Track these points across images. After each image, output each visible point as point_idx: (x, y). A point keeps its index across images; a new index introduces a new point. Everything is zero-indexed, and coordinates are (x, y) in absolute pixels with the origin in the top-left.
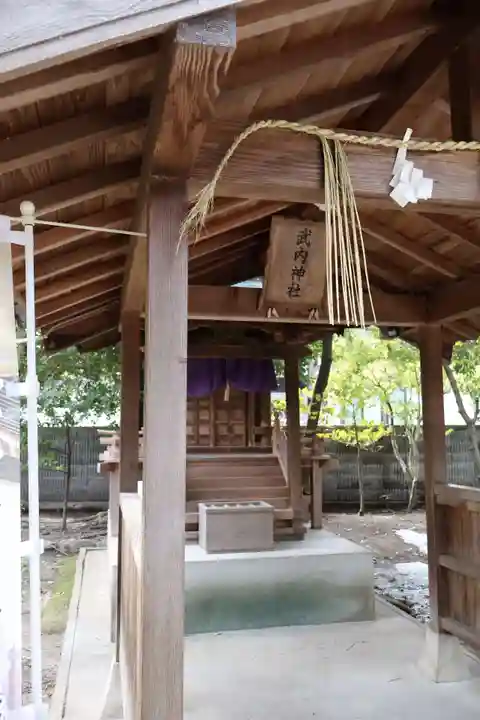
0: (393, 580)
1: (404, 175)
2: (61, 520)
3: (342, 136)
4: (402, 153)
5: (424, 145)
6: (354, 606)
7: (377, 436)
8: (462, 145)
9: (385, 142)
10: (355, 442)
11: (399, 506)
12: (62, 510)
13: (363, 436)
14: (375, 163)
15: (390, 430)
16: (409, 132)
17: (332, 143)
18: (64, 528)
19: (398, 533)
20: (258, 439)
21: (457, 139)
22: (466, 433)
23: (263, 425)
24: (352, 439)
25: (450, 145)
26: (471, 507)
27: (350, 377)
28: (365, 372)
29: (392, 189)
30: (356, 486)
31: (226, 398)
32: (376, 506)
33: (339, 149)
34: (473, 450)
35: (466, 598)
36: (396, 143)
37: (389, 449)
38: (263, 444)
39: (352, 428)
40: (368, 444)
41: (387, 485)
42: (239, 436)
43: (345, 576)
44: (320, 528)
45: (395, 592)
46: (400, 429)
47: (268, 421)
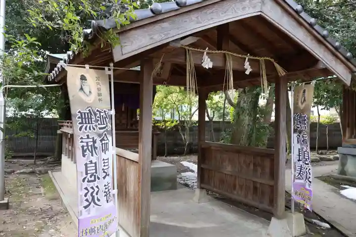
0: (181, 178)
1: (206, 60)
2: (33, 161)
3: (191, 48)
4: (205, 53)
5: (211, 51)
6: (169, 185)
7: (173, 125)
8: (220, 52)
9: (201, 50)
10: (164, 127)
11: (180, 153)
12: (33, 156)
13: (167, 124)
14: (198, 56)
15: (178, 122)
16: (207, 48)
17: (188, 50)
18: (35, 163)
19: (181, 162)
20: (132, 125)
21: (218, 50)
22: (209, 124)
23: (134, 119)
24: (163, 125)
25: (217, 52)
26: (213, 148)
27: (163, 99)
28: (169, 97)
29: (202, 63)
30: (164, 145)
31: (123, 110)
32: (172, 153)
33: (190, 52)
34: (211, 131)
35: (209, 177)
36: (204, 51)
37: (177, 130)
38: (134, 127)
39: (163, 121)
40: (169, 128)
41: (176, 145)
42: (124, 124)
43: (167, 174)
44: (156, 159)
45: (182, 182)
46: (182, 122)
47: (136, 118)
